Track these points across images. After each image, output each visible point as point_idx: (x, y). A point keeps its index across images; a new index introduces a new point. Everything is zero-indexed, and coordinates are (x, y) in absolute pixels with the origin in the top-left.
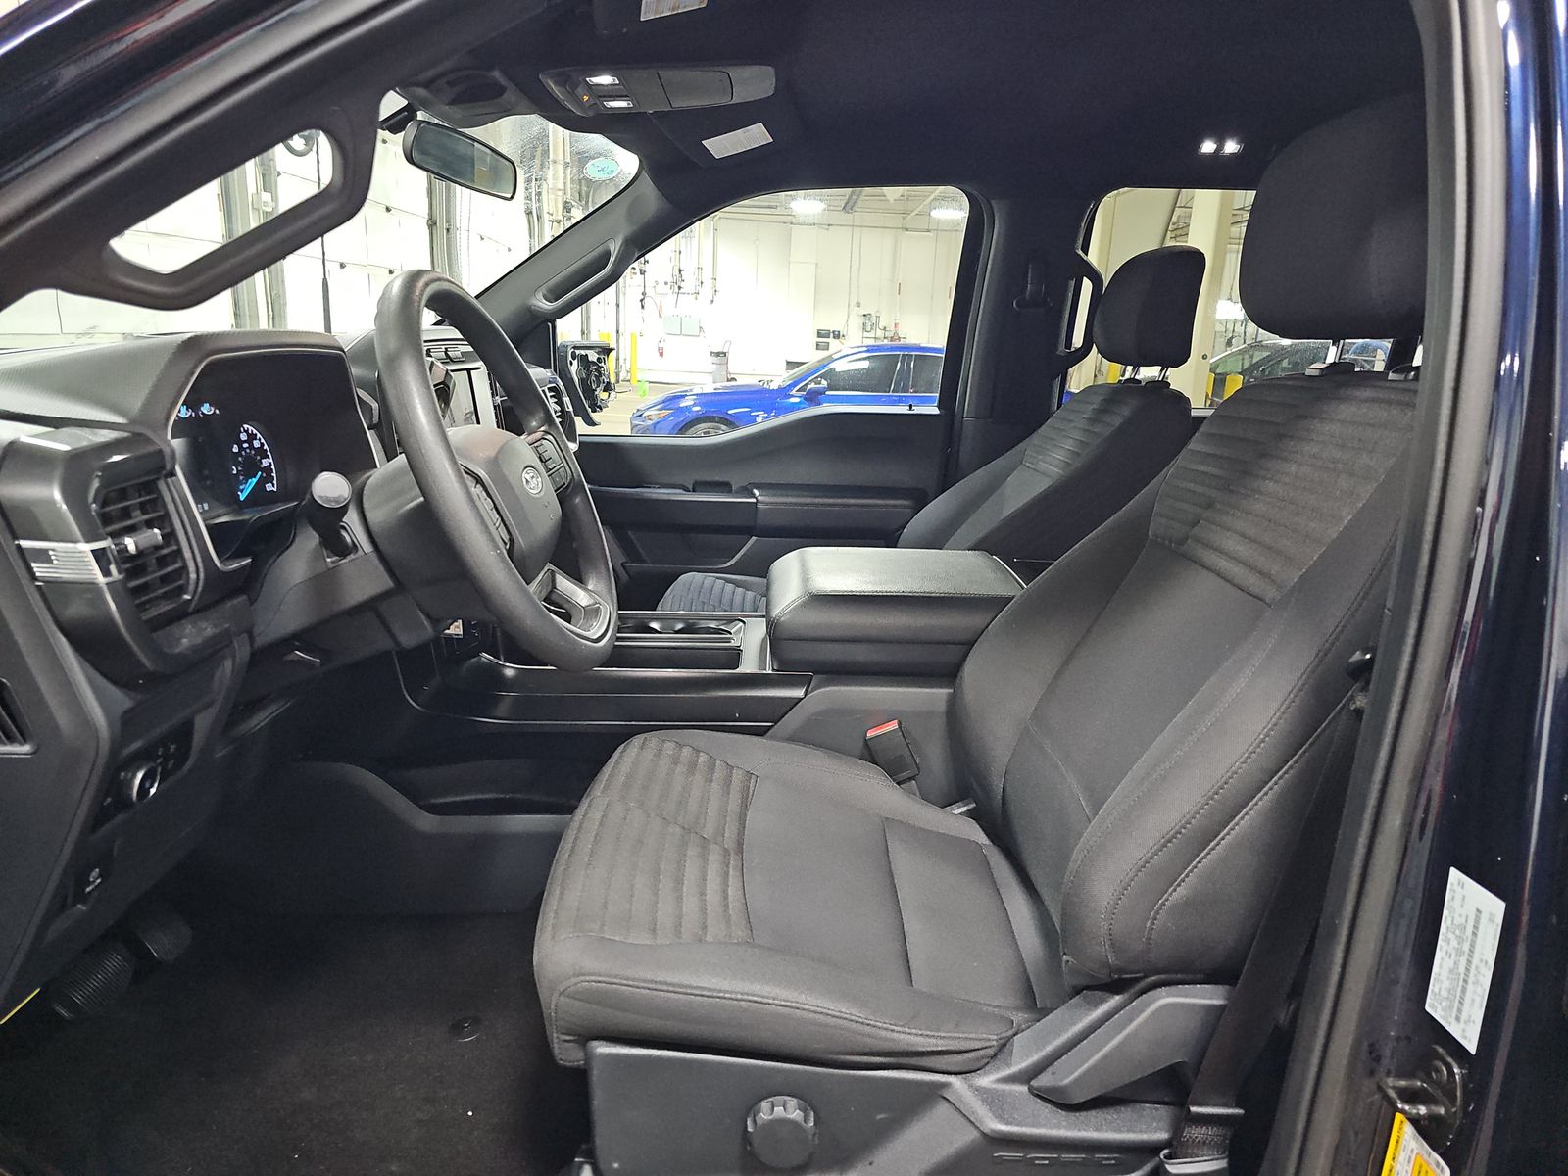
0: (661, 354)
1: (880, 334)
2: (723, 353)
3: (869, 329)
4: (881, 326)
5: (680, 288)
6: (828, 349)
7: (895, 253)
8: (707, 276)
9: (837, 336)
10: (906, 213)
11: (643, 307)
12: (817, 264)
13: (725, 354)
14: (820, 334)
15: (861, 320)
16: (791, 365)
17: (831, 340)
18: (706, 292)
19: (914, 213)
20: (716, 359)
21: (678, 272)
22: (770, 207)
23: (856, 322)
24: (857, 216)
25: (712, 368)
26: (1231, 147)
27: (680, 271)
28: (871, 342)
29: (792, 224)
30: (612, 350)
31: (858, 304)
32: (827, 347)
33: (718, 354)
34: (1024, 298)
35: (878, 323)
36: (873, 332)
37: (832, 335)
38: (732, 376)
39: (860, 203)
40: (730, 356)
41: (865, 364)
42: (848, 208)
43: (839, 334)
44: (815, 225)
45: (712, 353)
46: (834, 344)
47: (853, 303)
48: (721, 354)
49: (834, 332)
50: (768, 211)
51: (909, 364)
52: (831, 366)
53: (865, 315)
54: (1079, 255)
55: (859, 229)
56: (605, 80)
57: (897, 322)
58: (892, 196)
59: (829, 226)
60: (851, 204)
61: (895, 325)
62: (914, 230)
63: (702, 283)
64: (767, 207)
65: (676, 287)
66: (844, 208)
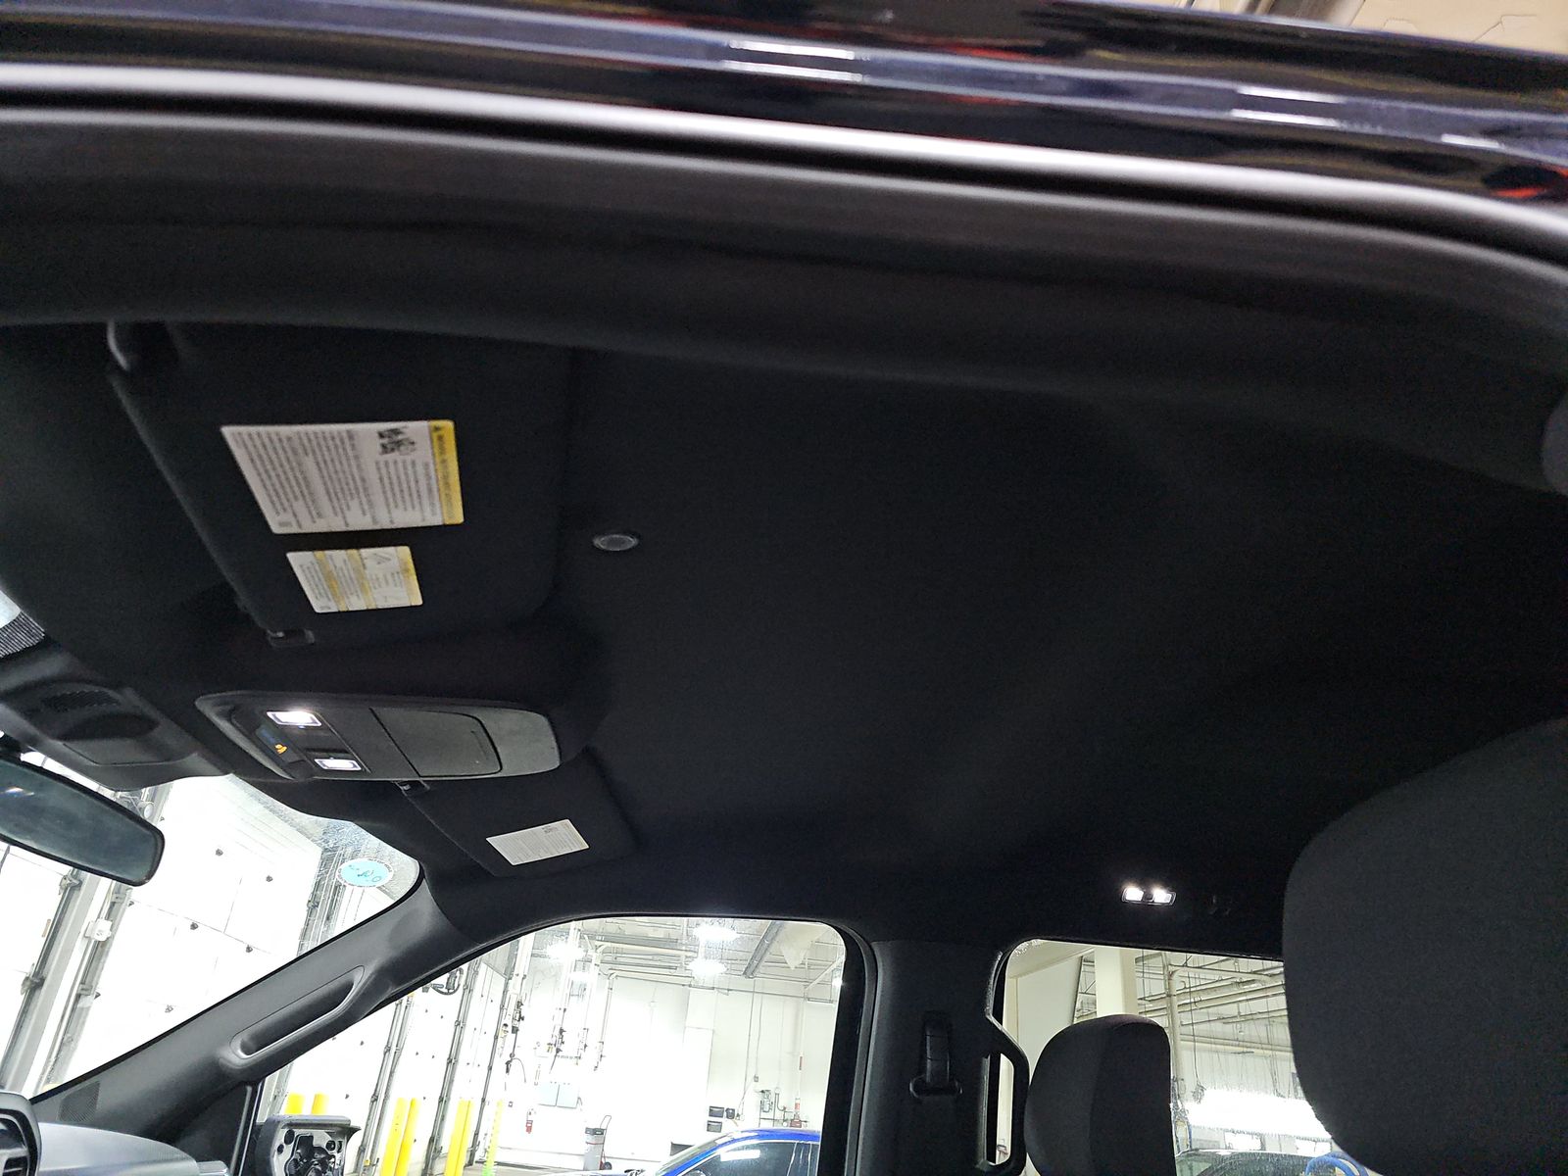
0: (529, 1129)
1: (779, 1115)
2: (600, 1130)
3: (766, 1108)
4: (781, 1106)
5: (558, 1050)
6: (720, 1131)
7: (796, 1023)
8: (593, 1040)
9: (731, 1114)
10: (807, 982)
11: (508, 1071)
12: (714, 1031)
13: (602, 1132)
14: (712, 1112)
15: (758, 1098)
16: (677, 1148)
17: (723, 1120)
18: (590, 1056)
19: (817, 981)
20: (590, 1138)
21: (557, 1032)
22: (670, 968)
23: (753, 1099)
24: (759, 982)
25: (584, 1148)
26: (1161, 896)
27: (561, 1031)
28: (767, 1125)
29: (690, 986)
30: (354, 1130)
31: (756, 1079)
32: (719, 1128)
33: (594, 1132)
34: (924, 1081)
35: (777, 1101)
36: (772, 1112)
37: (725, 1113)
38: (607, 1160)
39: (761, 969)
40: (608, 1136)
41: (756, 1154)
42: (749, 972)
43: (733, 1114)
44: (713, 988)
45: (587, 1129)
46: (728, 1125)
47: (750, 1078)
48: (598, 1132)
49: (728, 1109)
51: (805, 1157)
52: (718, 1152)
53: (763, 1092)
54: (991, 1024)
55: (760, 995)
56: (299, 717)
57: (798, 1102)
58: (792, 963)
59: (729, 990)
60: (752, 969)
61: (796, 1105)
62: (816, 1000)
63: (586, 1046)
64: (665, 967)
65: (554, 1049)
66: (745, 973)
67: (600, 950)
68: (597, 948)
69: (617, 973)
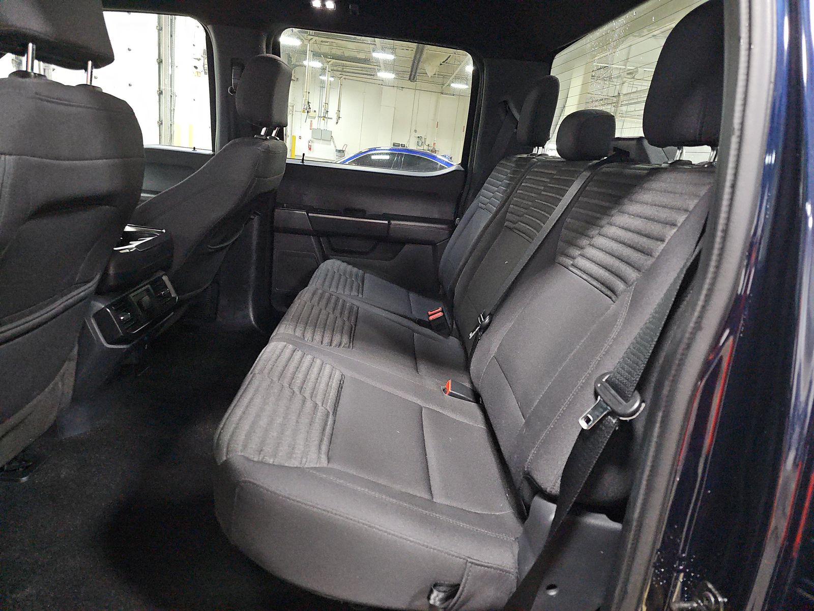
0: (310, 149)
1: (426, 147)
2: (342, 151)
3: (420, 144)
4: (427, 143)
7: (436, 106)
9: (403, 147)
10: (442, 85)
12: (395, 108)
13: (343, 151)
14: (394, 145)
15: (417, 140)
20: (339, 154)
21: (307, 103)
22: (371, 75)
23: (414, 141)
24: (418, 84)
27: (309, 103)
29: (382, 85)
31: (415, 131)
33: (340, 151)
35: (425, 142)
36: (422, 146)
37: (400, 146)
39: (417, 77)
44: (392, 86)
45: (336, 150)
47: (413, 131)
49: (402, 144)
50: (369, 77)
53: (419, 137)
55: (419, 91)
57: (435, 142)
58: (430, 74)
59: (402, 88)
60: (412, 77)
61: (434, 143)
62: (447, 94)
63: (327, 112)
64: (369, 75)
65: (306, 111)
66: (410, 79)
67: (330, 63)
68: (328, 62)
69: (344, 77)
